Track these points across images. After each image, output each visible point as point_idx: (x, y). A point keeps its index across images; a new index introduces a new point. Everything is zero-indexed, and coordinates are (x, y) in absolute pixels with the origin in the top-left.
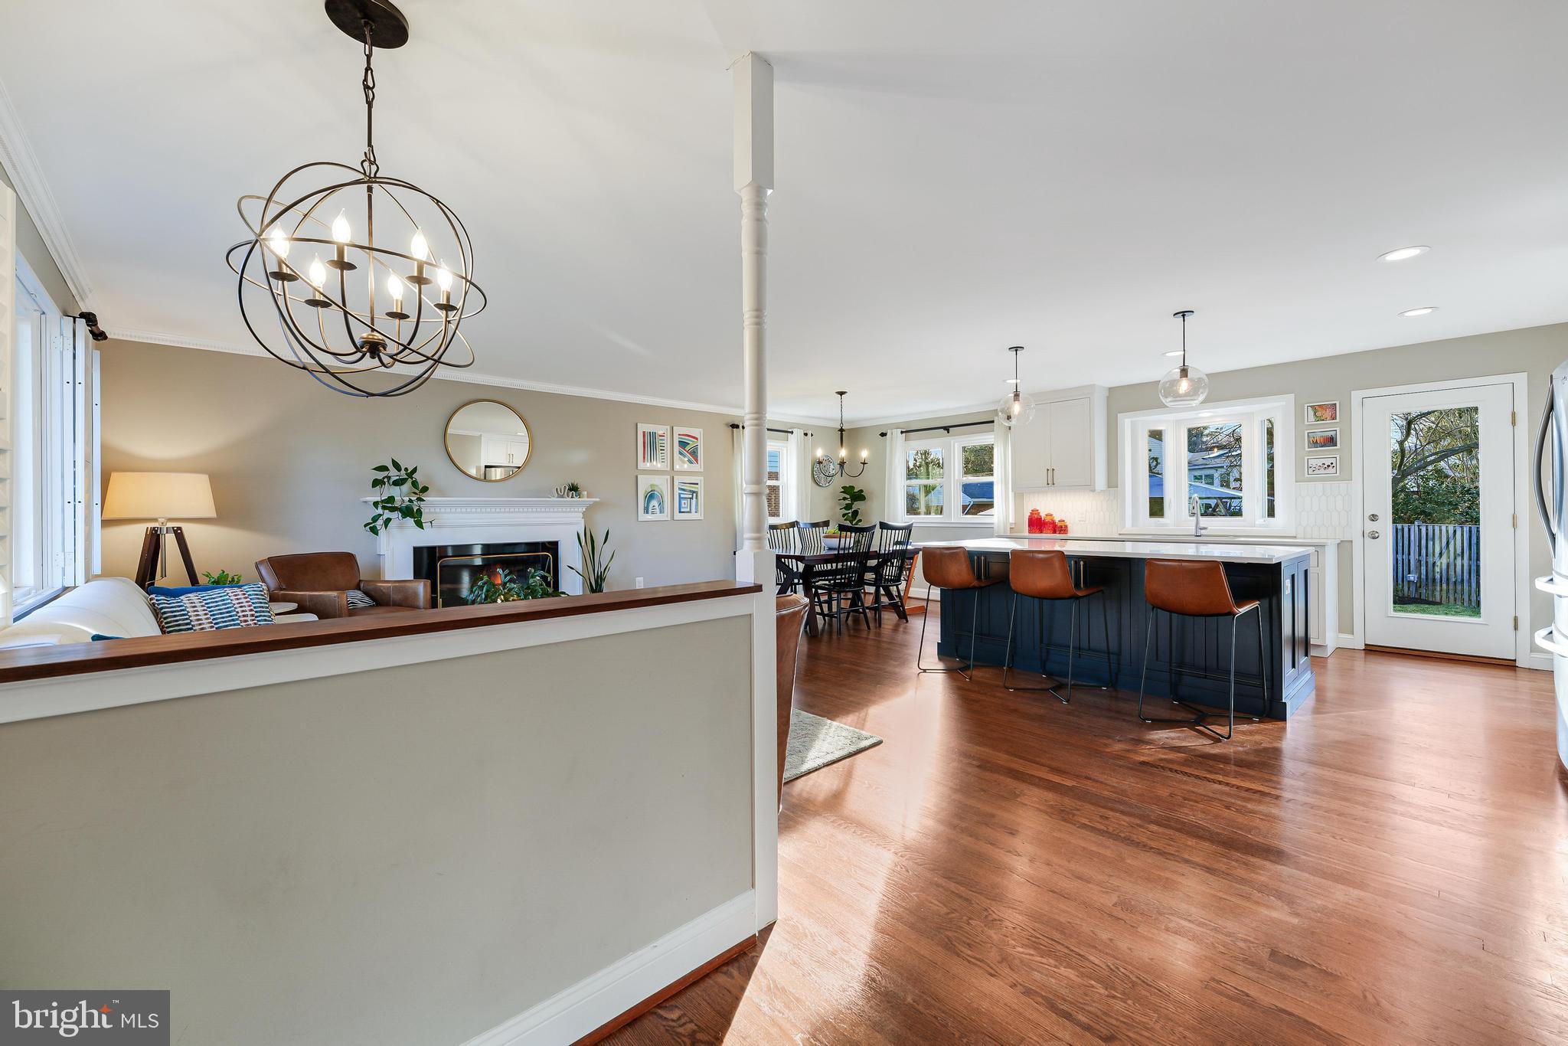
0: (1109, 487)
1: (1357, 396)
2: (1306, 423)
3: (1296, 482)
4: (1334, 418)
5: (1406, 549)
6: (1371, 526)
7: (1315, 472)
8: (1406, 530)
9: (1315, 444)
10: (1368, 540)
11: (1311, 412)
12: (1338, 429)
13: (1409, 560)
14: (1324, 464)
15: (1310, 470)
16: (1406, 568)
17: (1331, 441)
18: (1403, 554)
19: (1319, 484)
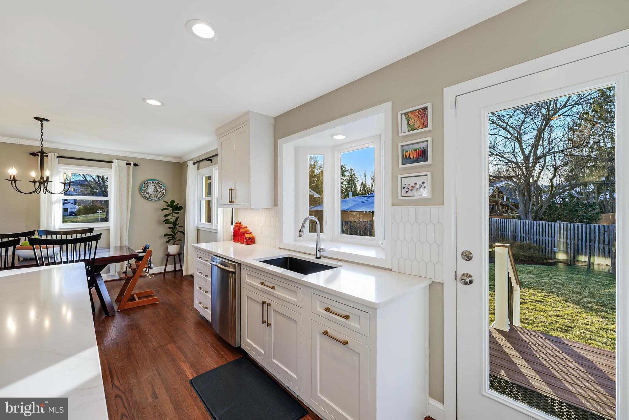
0: (275, 206)
1: (449, 93)
2: (400, 134)
3: (392, 205)
4: (426, 126)
5: (553, 235)
6: (464, 267)
7: (408, 194)
8: (553, 225)
9: (407, 159)
10: (460, 285)
11: (405, 122)
12: (429, 139)
13: (555, 241)
14: (416, 184)
15: (404, 191)
16: (553, 245)
17: (422, 155)
18: (551, 237)
19: (412, 208)
